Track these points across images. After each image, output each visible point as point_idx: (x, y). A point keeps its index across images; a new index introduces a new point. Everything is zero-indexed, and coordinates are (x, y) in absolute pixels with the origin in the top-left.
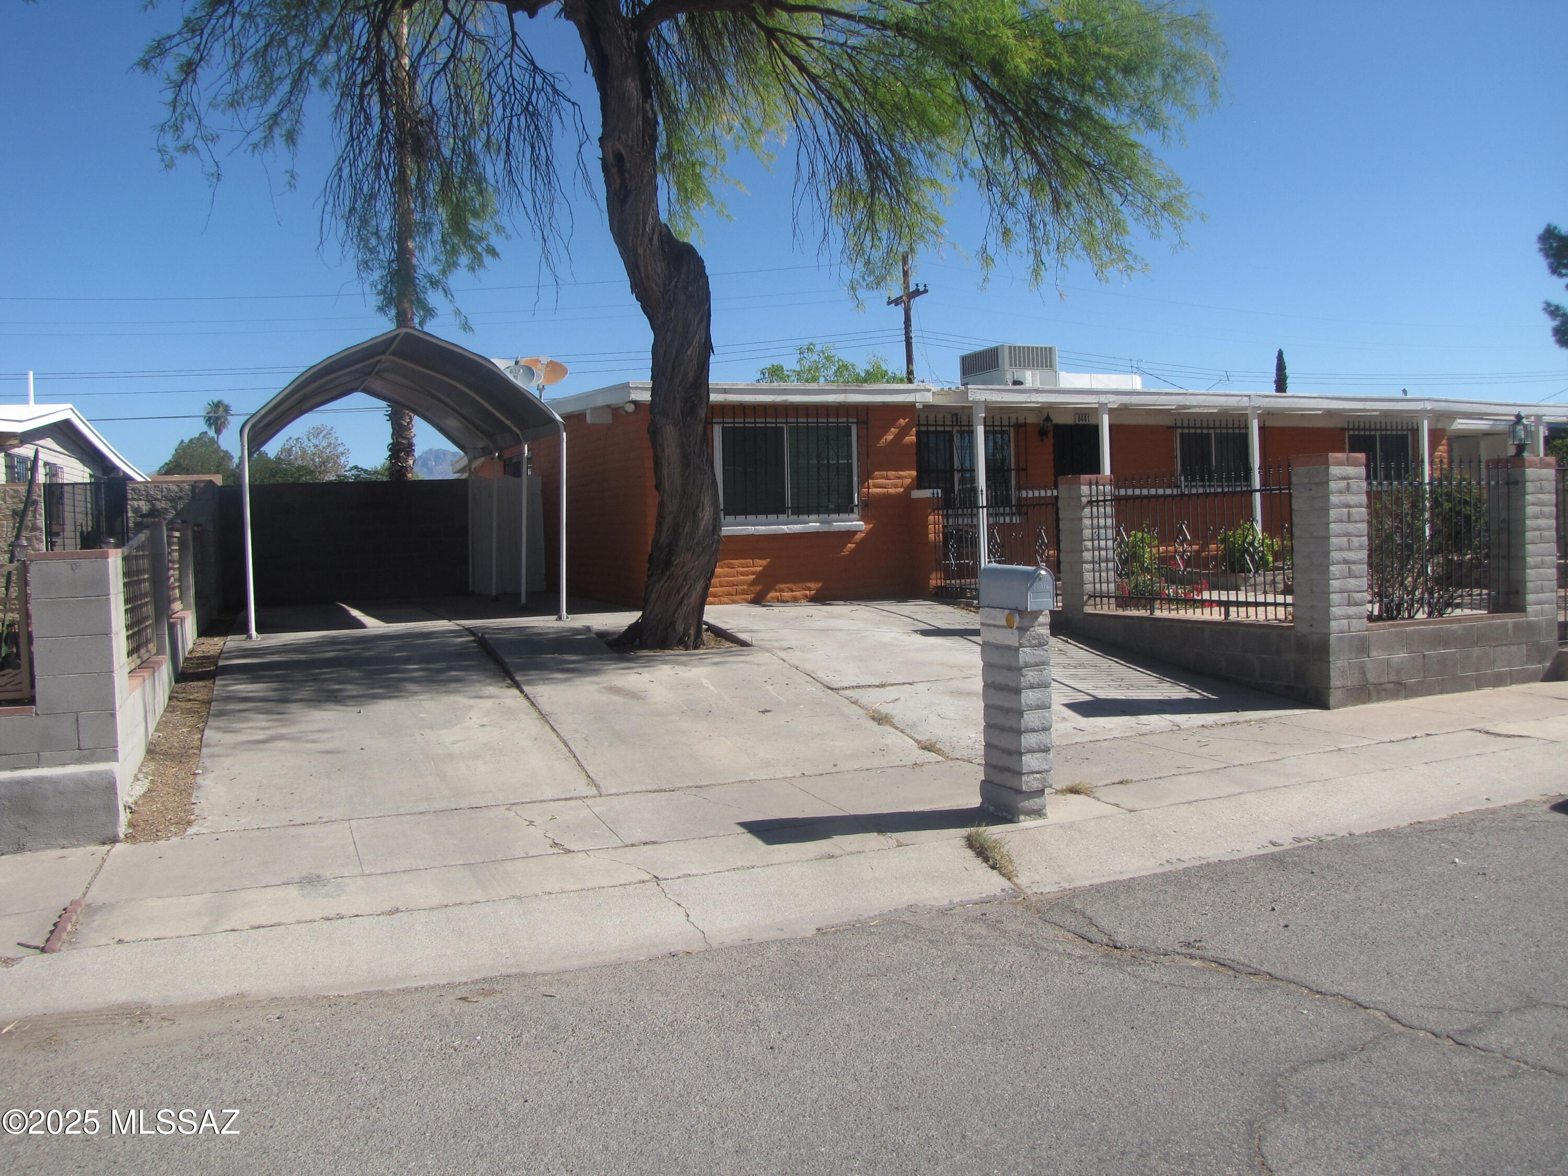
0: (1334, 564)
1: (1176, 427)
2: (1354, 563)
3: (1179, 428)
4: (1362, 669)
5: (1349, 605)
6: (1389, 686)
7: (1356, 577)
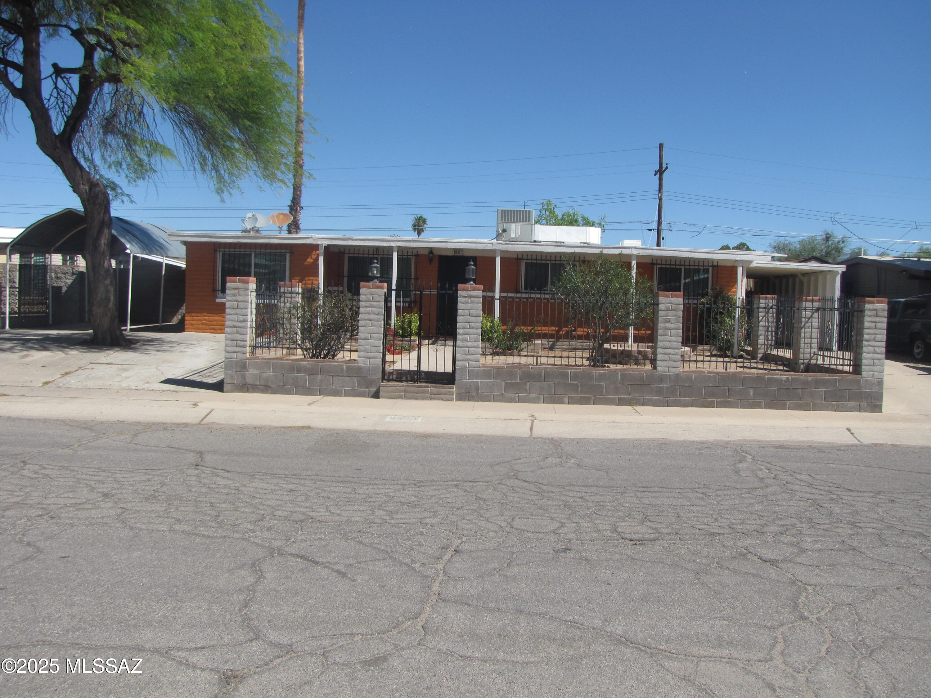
0: (227, 327)
1: (522, 259)
2: (240, 327)
3: (524, 259)
4: (244, 377)
5: (236, 346)
6: (260, 387)
7: (241, 334)
